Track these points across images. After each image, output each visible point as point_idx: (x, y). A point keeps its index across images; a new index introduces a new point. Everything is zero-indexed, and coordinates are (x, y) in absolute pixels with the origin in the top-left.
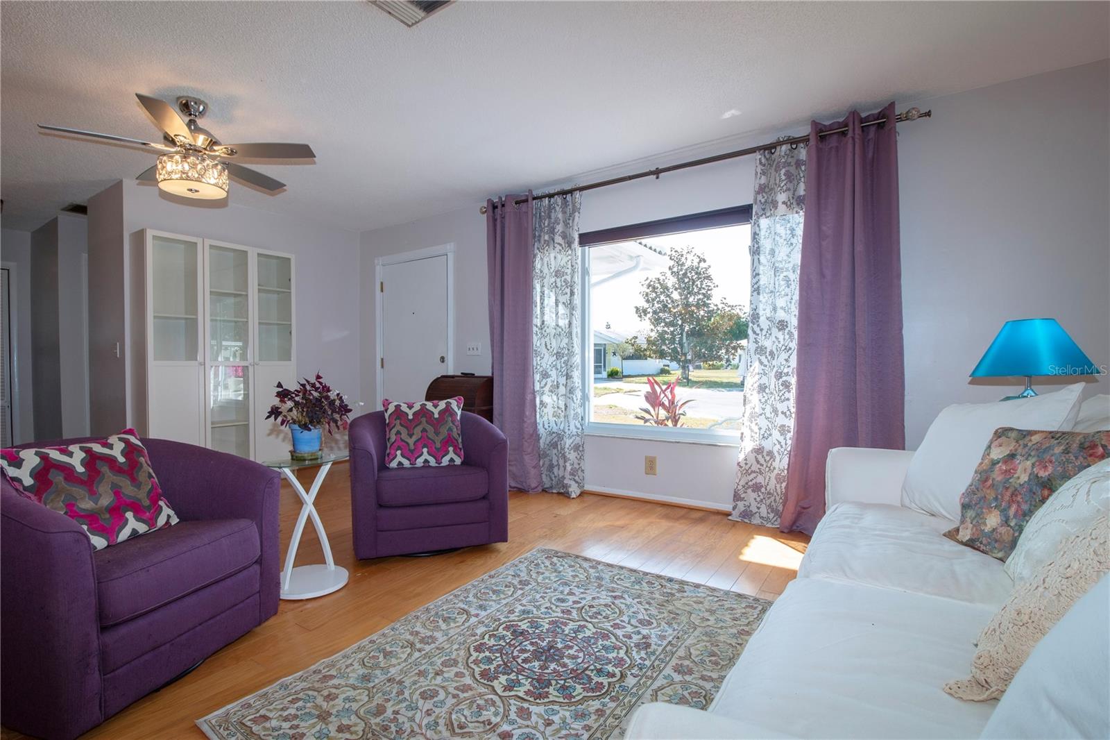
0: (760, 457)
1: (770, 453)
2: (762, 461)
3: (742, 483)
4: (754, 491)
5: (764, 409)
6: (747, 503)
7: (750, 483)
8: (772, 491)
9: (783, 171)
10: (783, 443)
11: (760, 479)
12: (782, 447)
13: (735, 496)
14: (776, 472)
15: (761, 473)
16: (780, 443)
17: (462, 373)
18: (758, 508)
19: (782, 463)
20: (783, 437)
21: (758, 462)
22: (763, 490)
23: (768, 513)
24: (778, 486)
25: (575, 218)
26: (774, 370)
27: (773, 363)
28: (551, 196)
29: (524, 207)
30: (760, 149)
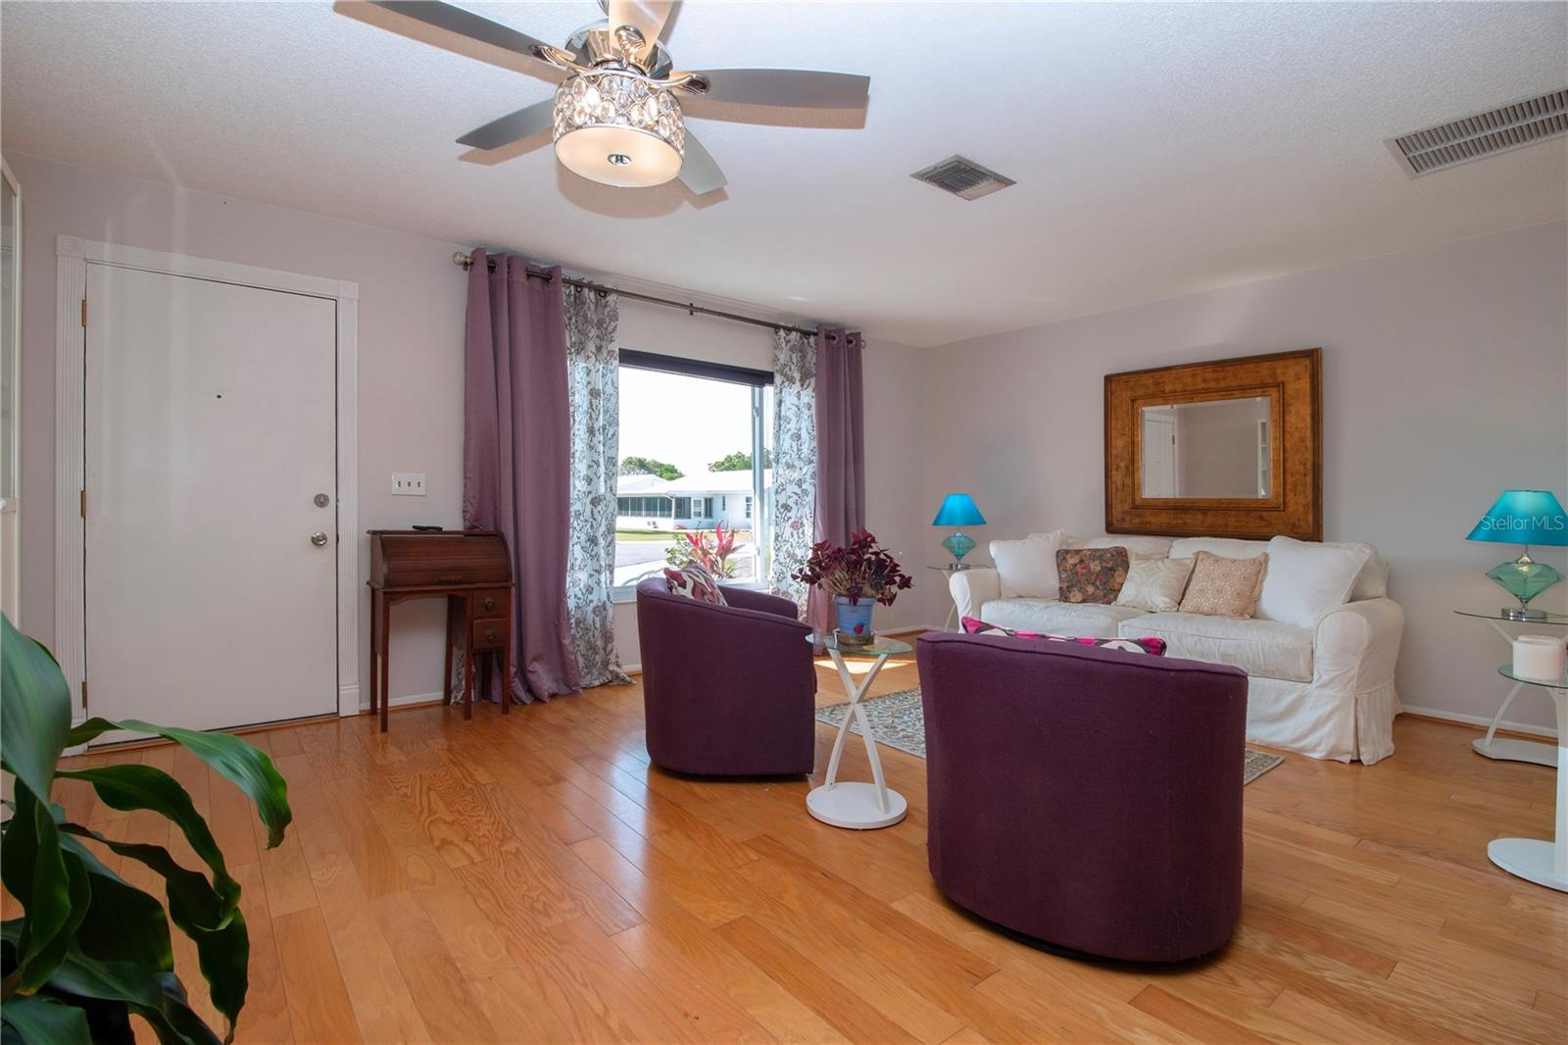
9: (798, 355)
17: (414, 527)
25: (615, 327)
26: (791, 521)
27: (789, 515)
28: (579, 285)
29: (537, 282)
30: (785, 328)
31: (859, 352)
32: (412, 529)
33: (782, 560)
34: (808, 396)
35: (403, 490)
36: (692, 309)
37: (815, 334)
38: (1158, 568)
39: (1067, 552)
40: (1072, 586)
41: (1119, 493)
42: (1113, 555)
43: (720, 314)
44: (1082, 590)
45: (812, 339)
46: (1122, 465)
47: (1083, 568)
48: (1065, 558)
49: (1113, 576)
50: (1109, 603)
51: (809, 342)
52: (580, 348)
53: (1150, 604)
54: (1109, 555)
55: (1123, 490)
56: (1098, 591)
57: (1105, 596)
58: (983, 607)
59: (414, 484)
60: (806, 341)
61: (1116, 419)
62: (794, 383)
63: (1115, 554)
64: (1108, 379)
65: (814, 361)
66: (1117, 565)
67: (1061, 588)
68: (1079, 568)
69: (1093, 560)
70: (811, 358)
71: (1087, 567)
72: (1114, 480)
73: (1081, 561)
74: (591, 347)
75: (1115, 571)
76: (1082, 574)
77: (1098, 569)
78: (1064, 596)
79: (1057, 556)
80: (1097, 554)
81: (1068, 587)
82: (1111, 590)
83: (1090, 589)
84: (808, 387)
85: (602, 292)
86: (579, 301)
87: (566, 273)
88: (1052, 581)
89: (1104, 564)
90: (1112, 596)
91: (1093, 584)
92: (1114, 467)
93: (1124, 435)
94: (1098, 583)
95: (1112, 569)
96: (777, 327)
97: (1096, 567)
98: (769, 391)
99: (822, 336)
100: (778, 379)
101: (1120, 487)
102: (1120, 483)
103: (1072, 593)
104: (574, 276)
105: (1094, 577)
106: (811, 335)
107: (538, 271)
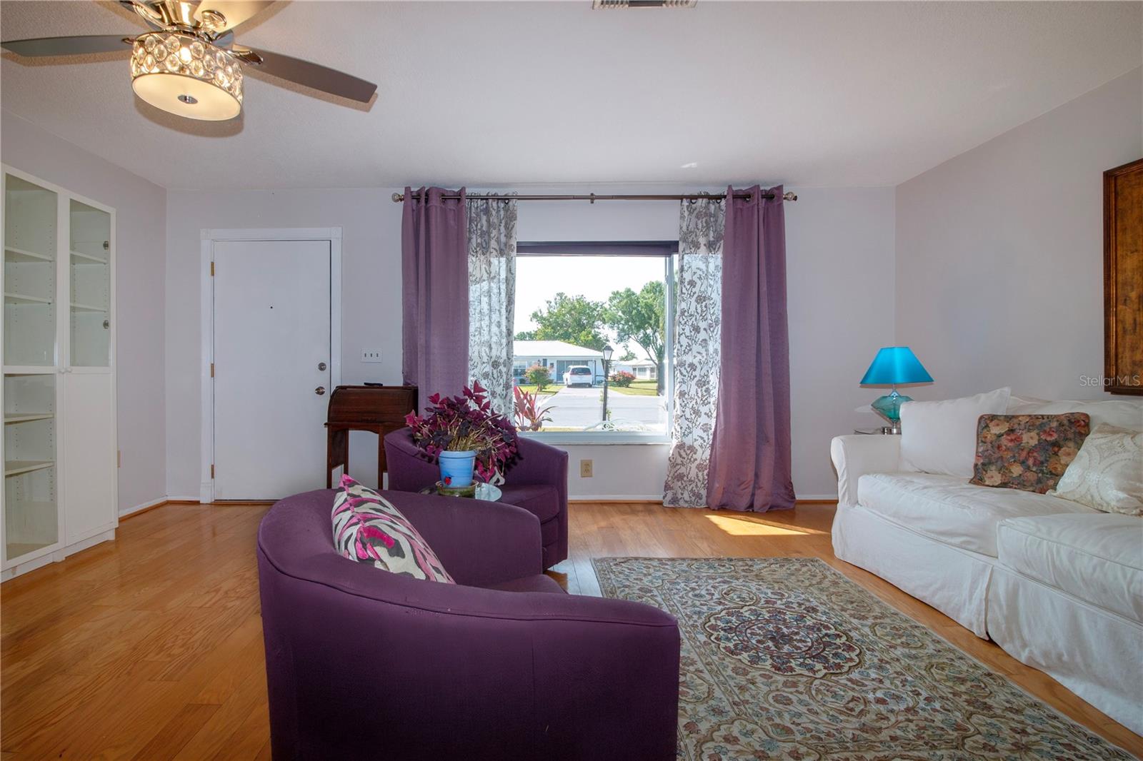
0: (682, 451)
1: (692, 448)
2: (684, 454)
3: (671, 475)
4: (678, 481)
5: (683, 412)
6: (675, 492)
7: (676, 474)
8: (693, 479)
9: (704, 220)
10: (706, 438)
11: (683, 470)
12: (704, 441)
13: (665, 486)
14: (697, 463)
15: (683, 464)
16: (702, 438)
17: (365, 384)
18: (682, 494)
19: (703, 455)
20: (705, 433)
21: (681, 456)
22: (685, 478)
23: (690, 497)
24: (700, 474)
25: (513, 226)
26: (696, 379)
27: (694, 373)
28: (486, 199)
29: (451, 204)
30: (687, 197)
31: (780, 206)
32: (363, 385)
33: (688, 416)
34: (716, 260)
35: (369, 359)
36: (592, 198)
37: (725, 197)
38: (1122, 446)
39: (993, 418)
40: (990, 463)
41: (1128, 337)
42: (1061, 425)
44: (1003, 470)
45: (723, 202)
47: (1012, 440)
48: (987, 426)
49: (1056, 454)
50: (1043, 491)
51: (720, 206)
52: (485, 249)
53: (1097, 499)
54: (1054, 424)
55: (1135, 329)
56: (1029, 474)
57: (1039, 481)
58: (861, 480)
59: (374, 355)
60: (718, 205)
61: (1124, 230)
62: (699, 248)
63: (1066, 422)
64: (1110, 177)
65: (724, 222)
66: (1066, 439)
67: (976, 465)
68: (1005, 441)
69: (1029, 431)
70: (722, 219)
71: (1018, 440)
72: (1120, 317)
73: (1011, 431)
74: (493, 244)
75: (1060, 447)
76: (1007, 449)
77: (1034, 442)
78: (978, 480)
79: (979, 422)
80: (1038, 423)
81: (983, 464)
82: (1051, 473)
83: (1017, 470)
84: (719, 248)
85: (506, 199)
86: (487, 211)
87: (469, 191)
88: (966, 454)
89: (1043, 437)
90: (1051, 482)
91: (1023, 463)
92: (1121, 299)
94: (1030, 462)
95: (1056, 445)
96: (681, 198)
97: (1030, 439)
98: (676, 257)
99: (730, 197)
100: (681, 246)
101: (1129, 326)
102: (1129, 319)
103: (989, 473)
104: (483, 192)
105: (1024, 454)
106: (721, 199)
107: (452, 194)
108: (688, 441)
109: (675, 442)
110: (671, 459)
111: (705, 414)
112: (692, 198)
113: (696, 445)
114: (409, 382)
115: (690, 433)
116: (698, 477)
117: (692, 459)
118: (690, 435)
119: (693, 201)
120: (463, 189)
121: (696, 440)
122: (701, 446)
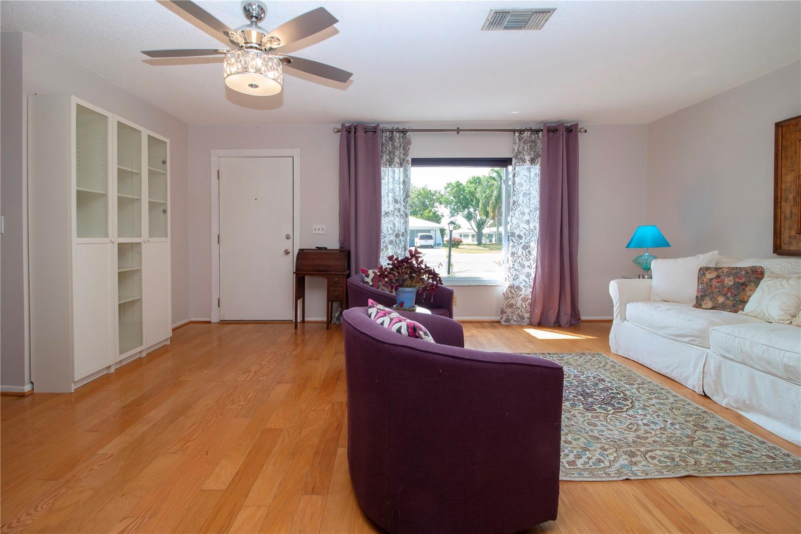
0: (512, 290)
1: (518, 288)
2: (513, 292)
3: (505, 304)
4: (510, 308)
5: (514, 265)
6: (507, 315)
7: (508, 304)
8: (519, 307)
9: (529, 145)
10: (528, 282)
11: (513, 301)
12: (527, 283)
13: (502, 311)
14: (521, 297)
15: (513, 298)
16: (526, 282)
18: (512, 316)
19: (527, 292)
20: (528, 279)
21: (511, 293)
22: (514, 307)
23: (517, 318)
24: (524, 304)
25: (409, 148)
26: (522, 245)
27: (521, 241)
28: (392, 131)
29: (370, 134)
30: (518, 131)
31: (576, 136)
32: (315, 248)
33: (516, 268)
34: (536, 169)
35: (317, 232)
36: (458, 131)
37: (542, 130)
38: (782, 285)
39: (707, 269)
40: (706, 295)
41: (787, 222)
42: (747, 273)
43: (472, 130)
44: (713, 299)
45: (540, 134)
46: (791, 197)
47: (718, 282)
48: (704, 274)
49: (744, 290)
50: (736, 312)
51: (538, 136)
52: (391, 163)
53: (767, 315)
54: (743, 273)
55: (791, 217)
56: (728, 301)
57: (734, 306)
58: (628, 306)
59: (321, 229)
60: (537, 135)
61: (786, 158)
62: (525, 163)
63: (750, 271)
65: (541, 146)
66: (750, 281)
67: (697, 297)
68: (714, 283)
69: (728, 276)
70: (540, 145)
71: (722, 282)
72: (783, 210)
73: (718, 277)
74: (397, 160)
75: (746, 286)
76: (716, 287)
77: (731, 283)
78: (698, 305)
79: (699, 271)
80: (734, 272)
81: (701, 296)
82: (741, 301)
83: (721, 299)
84: (537, 163)
85: (404, 132)
86: (392, 139)
87: (381, 126)
88: (692, 289)
89: (737, 280)
90: (741, 307)
91: (724, 295)
92: (784, 199)
93: (793, 171)
94: (729, 295)
95: (744, 285)
96: (514, 131)
97: (729, 281)
98: (510, 168)
99: (545, 131)
100: (514, 161)
101: (788, 215)
102: (788, 211)
103: (705, 302)
104: (390, 127)
105: (726, 290)
106: (539, 131)
107: (371, 128)
108: (516, 283)
109: (507, 284)
110: (505, 294)
111: (528, 266)
112: (521, 131)
113: (521, 286)
114: (343, 246)
115: (518, 278)
116: (522, 305)
117: (519, 295)
118: (518, 280)
119: (522, 133)
120: (378, 125)
121: (521, 283)
122: (525, 287)
